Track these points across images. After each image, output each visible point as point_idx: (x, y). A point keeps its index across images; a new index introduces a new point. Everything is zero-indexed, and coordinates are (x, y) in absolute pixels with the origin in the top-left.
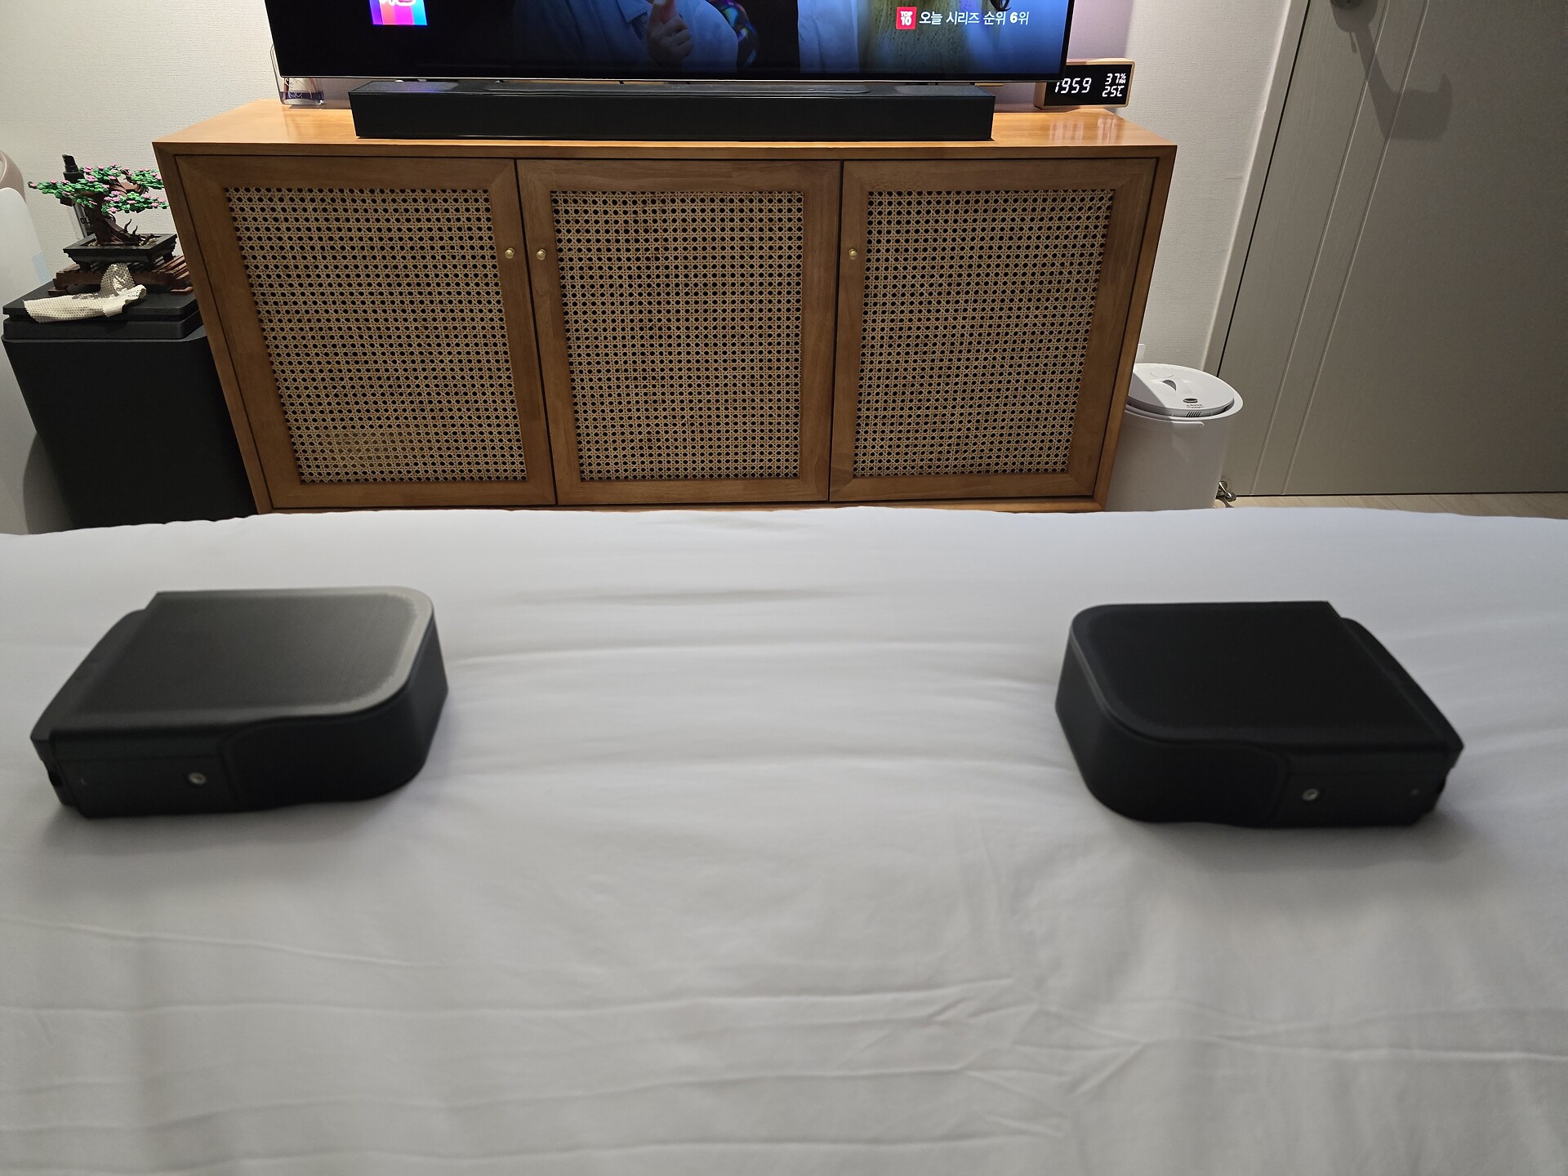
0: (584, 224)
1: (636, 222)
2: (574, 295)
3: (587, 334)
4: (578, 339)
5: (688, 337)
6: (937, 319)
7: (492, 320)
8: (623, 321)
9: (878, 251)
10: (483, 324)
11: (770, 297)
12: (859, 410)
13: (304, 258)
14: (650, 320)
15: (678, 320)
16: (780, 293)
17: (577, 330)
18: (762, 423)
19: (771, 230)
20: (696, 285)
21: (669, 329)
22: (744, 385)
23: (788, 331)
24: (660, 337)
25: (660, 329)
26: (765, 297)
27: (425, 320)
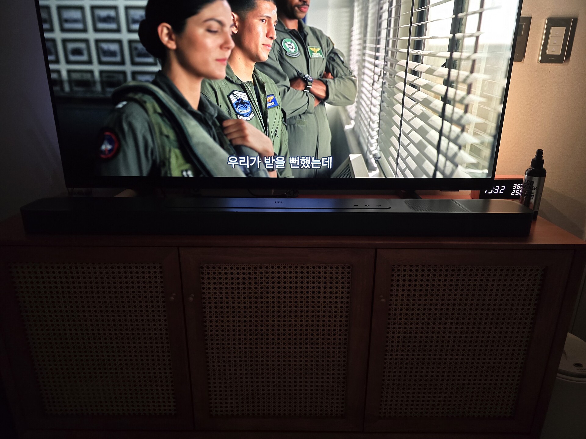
0: (219, 280)
1: (250, 278)
2: (211, 317)
3: (217, 338)
4: (212, 340)
5: (279, 339)
6: (433, 333)
7: (161, 330)
8: (239, 330)
9: (397, 295)
10: (155, 332)
11: (330, 319)
12: (383, 380)
13: (52, 297)
14: (256, 330)
15: (273, 330)
16: (335, 316)
17: (211, 335)
18: (322, 386)
19: (331, 283)
20: (285, 312)
21: (267, 335)
22: (312, 365)
23: (340, 337)
24: (262, 339)
25: (262, 335)
26: (327, 318)
27: (121, 330)
